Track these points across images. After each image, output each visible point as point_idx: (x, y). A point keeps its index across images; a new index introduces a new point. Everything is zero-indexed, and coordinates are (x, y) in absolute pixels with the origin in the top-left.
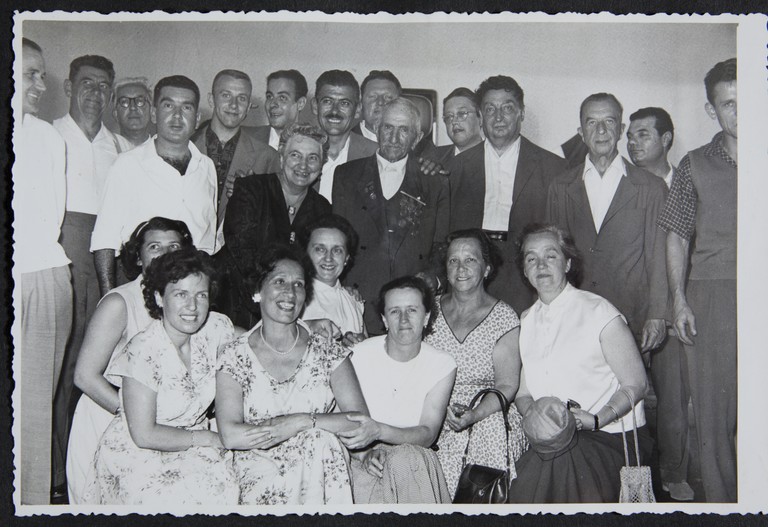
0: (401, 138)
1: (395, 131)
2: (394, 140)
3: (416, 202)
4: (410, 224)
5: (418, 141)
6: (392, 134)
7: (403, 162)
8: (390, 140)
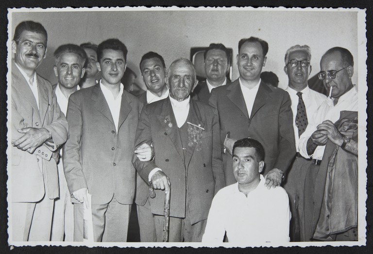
0: (186, 84)
1: (182, 79)
2: (181, 85)
3: (198, 129)
4: (195, 144)
5: (195, 86)
6: (179, 81)
7: (188, 100)
8: (179, 86)
